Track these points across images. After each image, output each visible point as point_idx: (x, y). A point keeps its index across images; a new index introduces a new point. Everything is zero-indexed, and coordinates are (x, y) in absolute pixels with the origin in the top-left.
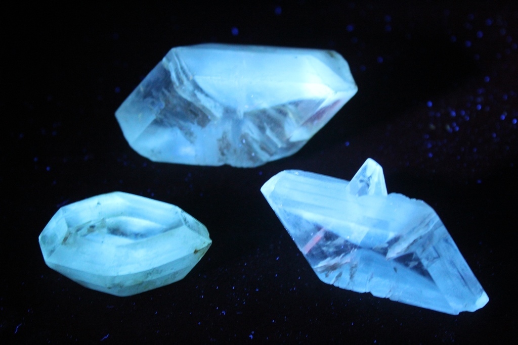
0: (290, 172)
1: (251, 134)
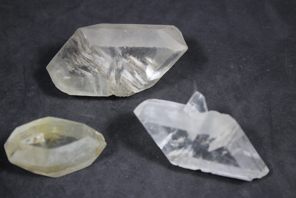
0: (150, 101)
1: (127, 78)
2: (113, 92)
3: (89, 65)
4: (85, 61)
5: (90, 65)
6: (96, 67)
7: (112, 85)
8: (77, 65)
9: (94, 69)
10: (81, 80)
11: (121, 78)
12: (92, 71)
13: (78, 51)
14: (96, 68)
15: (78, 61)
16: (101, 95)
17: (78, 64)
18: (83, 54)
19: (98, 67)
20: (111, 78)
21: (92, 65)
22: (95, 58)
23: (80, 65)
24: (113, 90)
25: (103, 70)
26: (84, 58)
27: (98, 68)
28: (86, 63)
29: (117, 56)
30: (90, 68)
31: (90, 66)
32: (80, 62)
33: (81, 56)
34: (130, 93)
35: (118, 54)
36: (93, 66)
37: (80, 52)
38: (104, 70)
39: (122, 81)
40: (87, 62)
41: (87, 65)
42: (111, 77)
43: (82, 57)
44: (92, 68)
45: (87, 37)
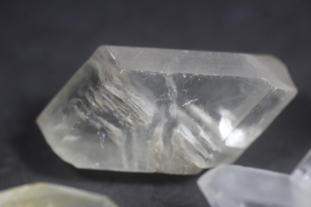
1: (184, 136)
2: (157, 165)
3: (117, 110)
4: (110, 101)
5: (119, 109)
6: (130, 114)
7: (157, 150)
8: (95, 107)
9: (126, 117)
10: (101, 138)
11: (173, 137)
12: (121, 120)
13: (99, 83)
14: (128, 115)
15: (97, 100)
16: (136, 169)
17: (97, 106)
18: (107, 87)
19: (133, 113)
20: (155, 135)
21: (123, 110)
22: (128, 96)
23: (101, 108)
24: (158, 160)
25: (141, 118)
26: (108, 96)
27: (132, 116)
28: (111, 105)
29: (169, 92)
30: (119, 115)
31: (119, 111)
32: (100, 103)
33: (103, 91)
34: (189, 166)
35: (170, 90)
36: (123, 112)
37: (103, 84)
38: (143, 120)
39: (175, 142)
40: (113, 104)
41: (114, 108)
42: (157, 134)
43: (105, 93)
44: (122, 114)
45: (115, 58)
